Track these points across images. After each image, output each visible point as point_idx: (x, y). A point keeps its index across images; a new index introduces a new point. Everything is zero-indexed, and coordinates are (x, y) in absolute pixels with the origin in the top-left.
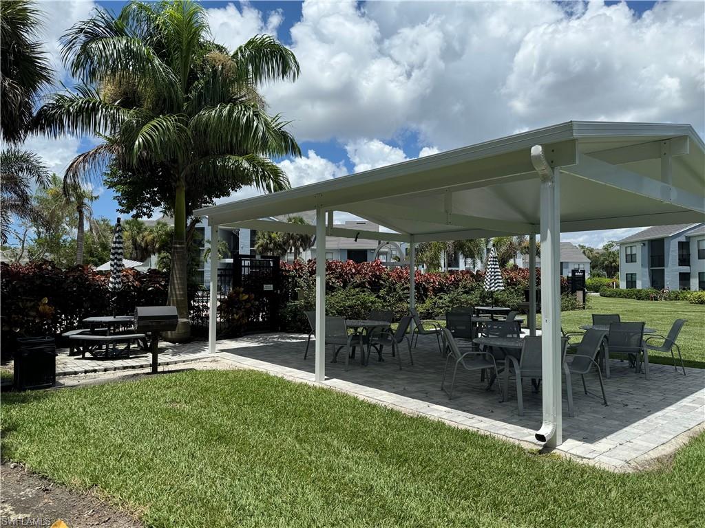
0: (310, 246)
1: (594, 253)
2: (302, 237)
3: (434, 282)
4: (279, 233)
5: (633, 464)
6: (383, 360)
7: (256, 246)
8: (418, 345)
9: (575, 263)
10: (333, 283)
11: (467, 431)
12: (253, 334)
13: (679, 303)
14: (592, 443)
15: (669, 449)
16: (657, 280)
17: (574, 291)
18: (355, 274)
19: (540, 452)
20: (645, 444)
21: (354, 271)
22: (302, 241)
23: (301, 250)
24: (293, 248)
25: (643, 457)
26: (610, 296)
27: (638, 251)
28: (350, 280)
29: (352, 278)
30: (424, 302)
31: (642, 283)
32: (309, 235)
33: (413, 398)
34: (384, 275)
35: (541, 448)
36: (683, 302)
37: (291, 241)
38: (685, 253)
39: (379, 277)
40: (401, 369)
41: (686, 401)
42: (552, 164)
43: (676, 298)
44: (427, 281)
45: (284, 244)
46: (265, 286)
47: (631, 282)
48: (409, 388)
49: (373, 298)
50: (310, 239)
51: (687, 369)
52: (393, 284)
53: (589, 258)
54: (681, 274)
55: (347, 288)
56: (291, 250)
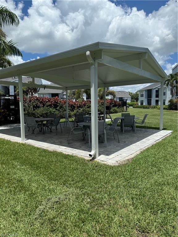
0: (37, 92)
1: (132, 94)
2: (33, 89)
3: (78, 104)
4: (25, 87)
5: (119, 162)
6: (52, 132)
7: (16, 92)
8: (67, 126)
9: (126, 98)
10: (39, 105)
11: (68, 155)
12: (7, 124)
13: (155, 109)
14: (108, 156)
15: (132, 156)
16: (149, 102)
17: (123, 106)
18: (47, 102)
19: (91, 160)
20: (125, 155)
21: (47, 100)
22: (34, 90)
23: (34, 93)
24: (31, 93)
25: (123, 159)
26: (136, 108)
27: (144, 93)
28: (46, 104)
29: (47, 103)
30: (73, 111)
31: (145, 104)
32: (36, 88)
33: (55, 144)
34: (59, 102)
35: (91, 159)
36: (156, 109)
37: (30, 90)
38: (157, 94)
39: (57, 103)
40: (57, 135)
41: (144, 140)
42: (94, 59)
43: (154, 108)
44: (75, 104)
45: (27, 91)
46: (11, 106)
47: (142, 103)
48: (56, 141)
49: (54, 110)
50: (37, 89)
51: (148, 130)
52: (63, 105)
53: (131, 96)
54: (156, 100)
55: (45, 107)
56: (30, 93)
